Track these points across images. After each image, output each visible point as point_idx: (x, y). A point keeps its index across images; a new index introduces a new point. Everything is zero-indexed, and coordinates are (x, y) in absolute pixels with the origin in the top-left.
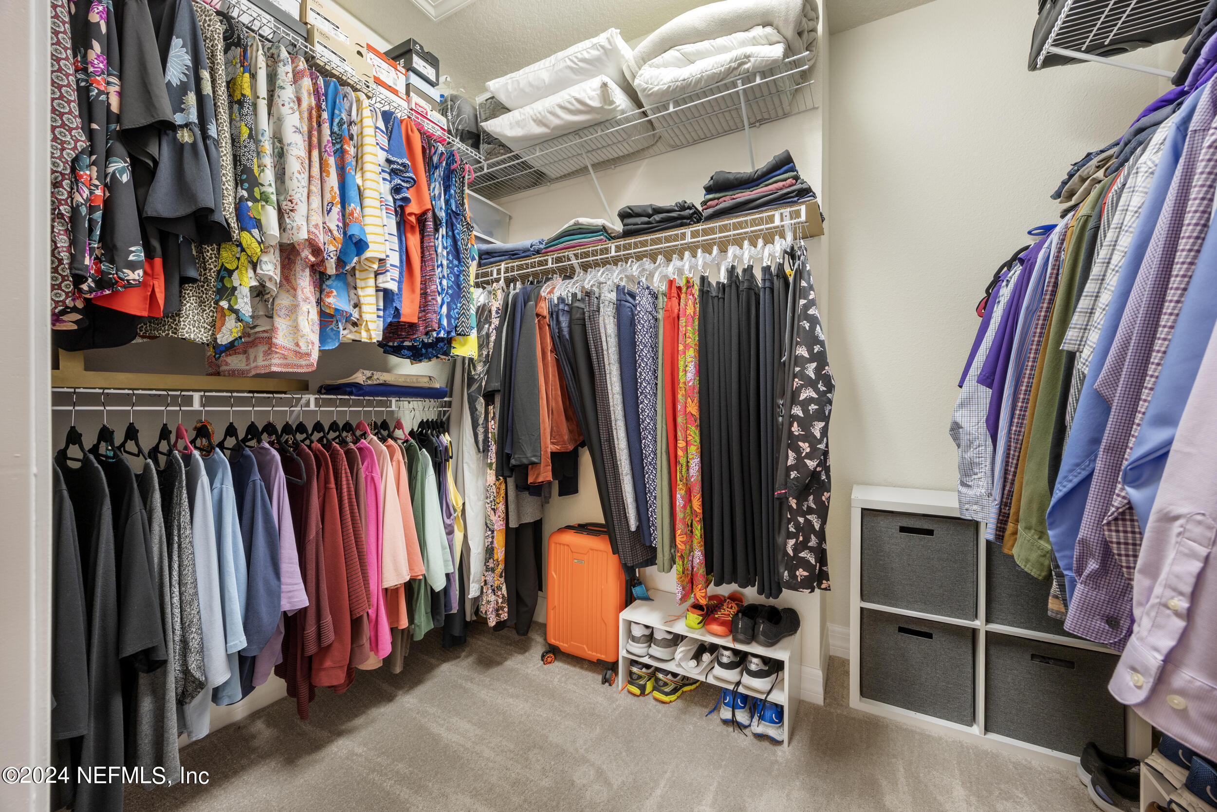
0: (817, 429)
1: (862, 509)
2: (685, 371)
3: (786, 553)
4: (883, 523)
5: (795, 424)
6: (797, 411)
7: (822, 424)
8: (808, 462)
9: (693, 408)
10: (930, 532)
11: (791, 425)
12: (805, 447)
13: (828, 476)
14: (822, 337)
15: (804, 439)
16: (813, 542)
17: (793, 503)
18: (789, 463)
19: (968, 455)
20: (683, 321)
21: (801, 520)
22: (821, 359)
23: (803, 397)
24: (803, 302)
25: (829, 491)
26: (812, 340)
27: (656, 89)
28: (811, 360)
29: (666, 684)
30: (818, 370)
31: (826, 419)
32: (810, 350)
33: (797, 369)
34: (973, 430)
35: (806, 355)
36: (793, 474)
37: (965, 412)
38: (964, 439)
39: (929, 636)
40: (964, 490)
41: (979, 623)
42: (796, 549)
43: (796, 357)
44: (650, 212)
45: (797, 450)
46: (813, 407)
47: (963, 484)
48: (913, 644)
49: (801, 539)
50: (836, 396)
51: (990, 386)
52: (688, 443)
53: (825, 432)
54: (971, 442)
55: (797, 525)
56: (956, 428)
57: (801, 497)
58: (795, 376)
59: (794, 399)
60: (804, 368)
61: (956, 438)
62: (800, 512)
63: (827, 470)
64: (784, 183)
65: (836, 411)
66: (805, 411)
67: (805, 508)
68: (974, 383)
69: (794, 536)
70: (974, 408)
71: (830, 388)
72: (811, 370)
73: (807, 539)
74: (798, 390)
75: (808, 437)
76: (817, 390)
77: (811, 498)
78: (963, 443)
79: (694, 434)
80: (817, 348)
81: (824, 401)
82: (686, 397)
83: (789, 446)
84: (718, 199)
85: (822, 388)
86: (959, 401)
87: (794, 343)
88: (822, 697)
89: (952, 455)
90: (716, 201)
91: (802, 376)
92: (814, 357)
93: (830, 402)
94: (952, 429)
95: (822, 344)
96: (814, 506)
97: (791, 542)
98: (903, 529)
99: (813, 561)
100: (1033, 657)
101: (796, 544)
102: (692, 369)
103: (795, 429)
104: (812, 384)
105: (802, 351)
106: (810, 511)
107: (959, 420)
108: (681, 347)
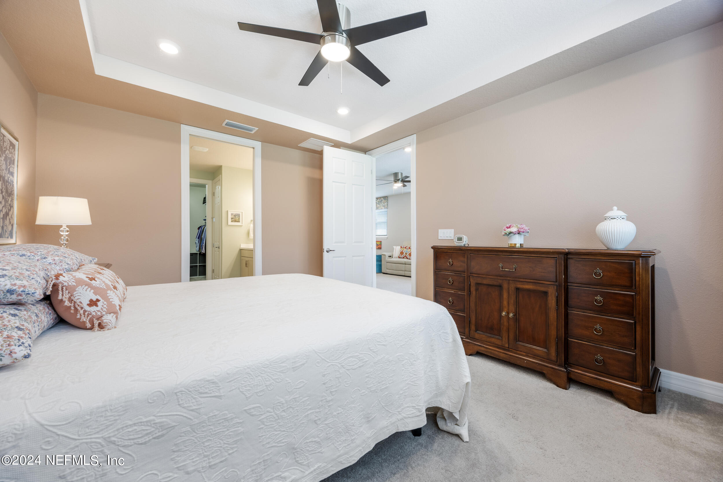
78: (196, 244)
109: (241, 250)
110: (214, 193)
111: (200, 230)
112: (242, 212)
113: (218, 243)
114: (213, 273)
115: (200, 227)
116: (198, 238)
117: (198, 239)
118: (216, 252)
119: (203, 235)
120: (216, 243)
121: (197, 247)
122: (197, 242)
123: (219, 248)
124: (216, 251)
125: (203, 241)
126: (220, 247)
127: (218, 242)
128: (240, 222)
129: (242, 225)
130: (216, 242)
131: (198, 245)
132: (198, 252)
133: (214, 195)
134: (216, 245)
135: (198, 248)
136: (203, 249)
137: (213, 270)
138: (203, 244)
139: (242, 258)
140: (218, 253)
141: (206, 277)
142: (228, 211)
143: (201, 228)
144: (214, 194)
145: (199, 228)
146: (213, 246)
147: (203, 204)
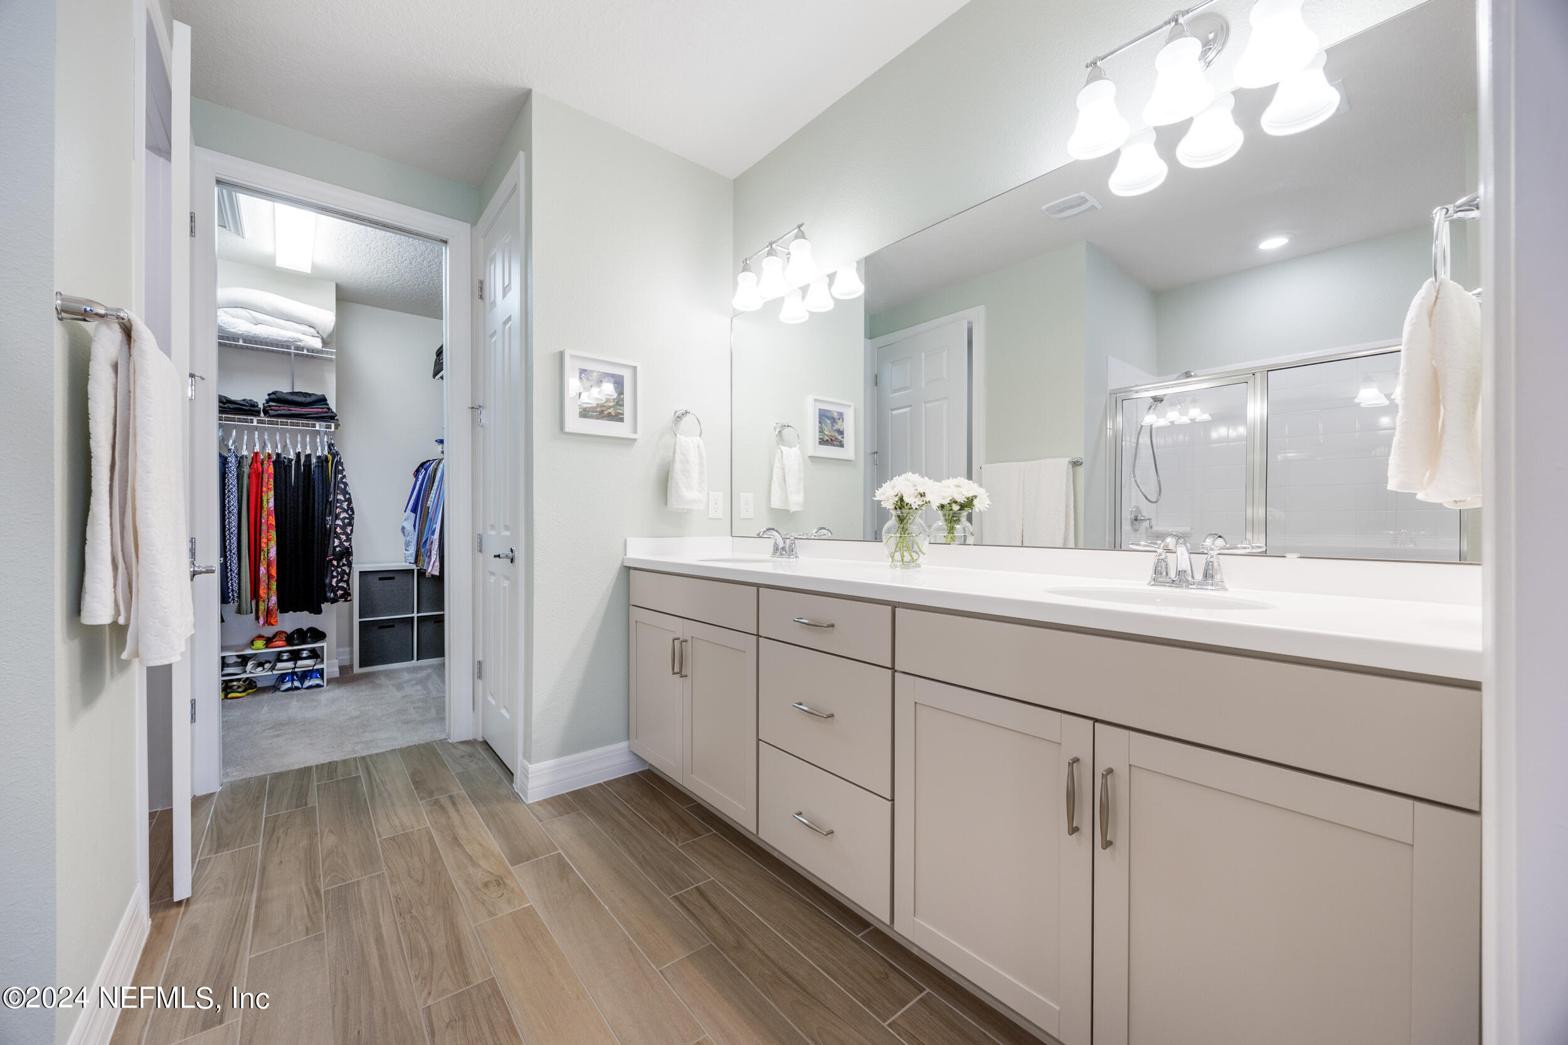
0: (348, 530)
1: (360, 572)
2: (268, 502)
3: (333, 586)
4: (370, 577)
5: (338, 528)
6: (339, 522)
7: (351, 528)
8: (345, 543)
9: (272, 521)
10: (393, 578)
11: (336, 528)
12: (344, 537)
13: (352, 550)
14: (349, 491)
15: (343, 534)
16: (346, 577)
17: (335, 563)
18: (335, 545)
19: (408, 539)
20: (266, 476)
21: (339, 570)
22: (349, 501)
23: (341, 517)
24: (340, 476)
25: (352, 556)
26: (345, 492)
27: (233, 330)
28: (345, 501)
29: (239, 687)
30: (348, 505)
31: (352, 526)
32: (345, 497)
33: (338, 505)
34: (409, 529)
35: (343, 499)
36: (338, 549)
37: (406, 522)
38: (406, 532)
39: (393, 626)
40: (406, 552)
41: (415, 615)
42: (337, 582)
43: (337, 500)
44: (225, 401)
45: (340, 539)
46: (346, 521)
47: (406, 550)
48: (386, 633)
49: (339, 578)
50: (355, 516)
51: (414, 513)
52: (269, 540)
53: (352, 531)
54: (409, 534)
55: (337, 573)
56: (403, 528)
57: (339, 560)
58: (337, 508)
59: (337, 517)
60: (342, 504)
61: (403, 533)
62: (338, 566)
63: (351, 547)
64: (322, 410)
65: (356, 522)
66: (343, 522)
67: (341, 564)
68: (409, 511)
69: (337, 577)
70: (410, 521)
71: (353, 513)
72: (345, 505)
73: (342, 577)
74: (340, 513)
75: (345, 533)
76: (348, 514)
77: (345, 559)
78: (406, 534)
79: (273, 534)
80: (347, 496)
81: (351, 518)
82: (268, 515)
83: (335, 537)
84: (279, 407)
85: (350, 512)
86: (404, 518)
87: (336, 493)
88: (338, 673)
89: (402, 539)
90: (277, 408)
91: (341, 507)
92: (346, 500)
93: (353, 518)
94: (402, 529)
95: (349, 494)
96: (346, 563)
97: (335, 580)
98: (381, 579)
99: (346, 586)
100: (435, 622)
101: (337, 580)
102: (272, 501)
103: (338, 530)
104: (346, 511)
105: (340, 497)
106: (344, 565)
107: (404, 525)
108: (264, 489)
109: (627, 570)
110: (481, 282)
111: (421, 477)
112: (635, 368)
113: (507, 533)
114: (480, 677)
115: (422, 465)
116: (414, 510)
117: (413, 515)
118: (492, 579)
119: (432, 495)
120: (493, 533)
121: (407, 544)
122: (409, 526)
123: (512, 561)
124: (493, 574)
125: (433, 521)
126: (520, 556)
127: (507, 528)
128: (622, 420)
129: (635, 440)
130: (493, 527)
131: (413, 538)
132: (414, 567)
133: (481, 297)
134: (496, 541)
135: (412, 550)
136: (430, 557)
137: (480, 663)
138: (433, 533)
139: (636, 613)
140: (506, 584)
141: (443, 665)
142: (561, 355)
143: (426, 470)
144: (481, 289)
145: (417, 471)
146: (479, 545)
147: (435, 375)
